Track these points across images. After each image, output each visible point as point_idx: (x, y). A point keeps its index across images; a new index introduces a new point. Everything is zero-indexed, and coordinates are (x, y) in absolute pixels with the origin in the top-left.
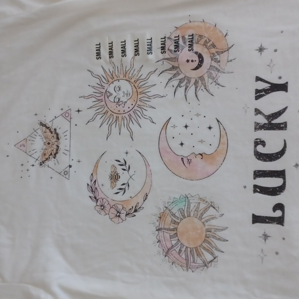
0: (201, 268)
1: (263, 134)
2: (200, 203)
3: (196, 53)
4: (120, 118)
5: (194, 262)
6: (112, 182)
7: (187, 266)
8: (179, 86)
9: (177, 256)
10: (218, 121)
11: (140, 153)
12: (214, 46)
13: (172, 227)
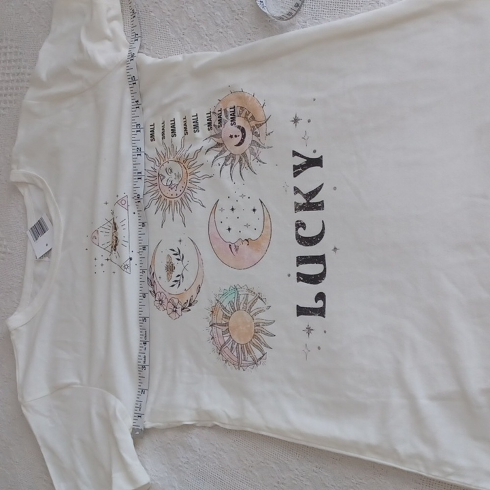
0: (252, 367)
1: (303, 216)
2: (248, 294)
3: (239, 127)
4: (173, 203)
5: (244, 360)
6: (168, 274)
7: (239, 365)
8: (225, 164)
9: (230, 354)
10: (261, 202)
11: (192, 241)
12: (253, 118)
13: (224, 322)
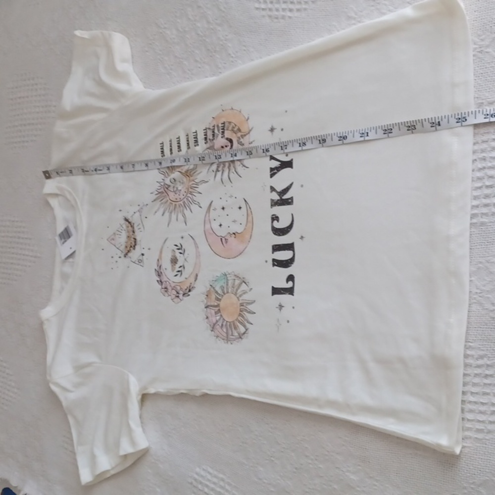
0: (237, 340)
1: (279, 210)
2: (235, 279)
3: (227, 139)
4: (178, 206)
5: (232, 335)
6: (172, 266)
7: (227, 339)
8: (218, 170)
9: (220, 330)
10: (245, 201)
11: (191, 237)
12: (239, 130)
13: (216, 304)
